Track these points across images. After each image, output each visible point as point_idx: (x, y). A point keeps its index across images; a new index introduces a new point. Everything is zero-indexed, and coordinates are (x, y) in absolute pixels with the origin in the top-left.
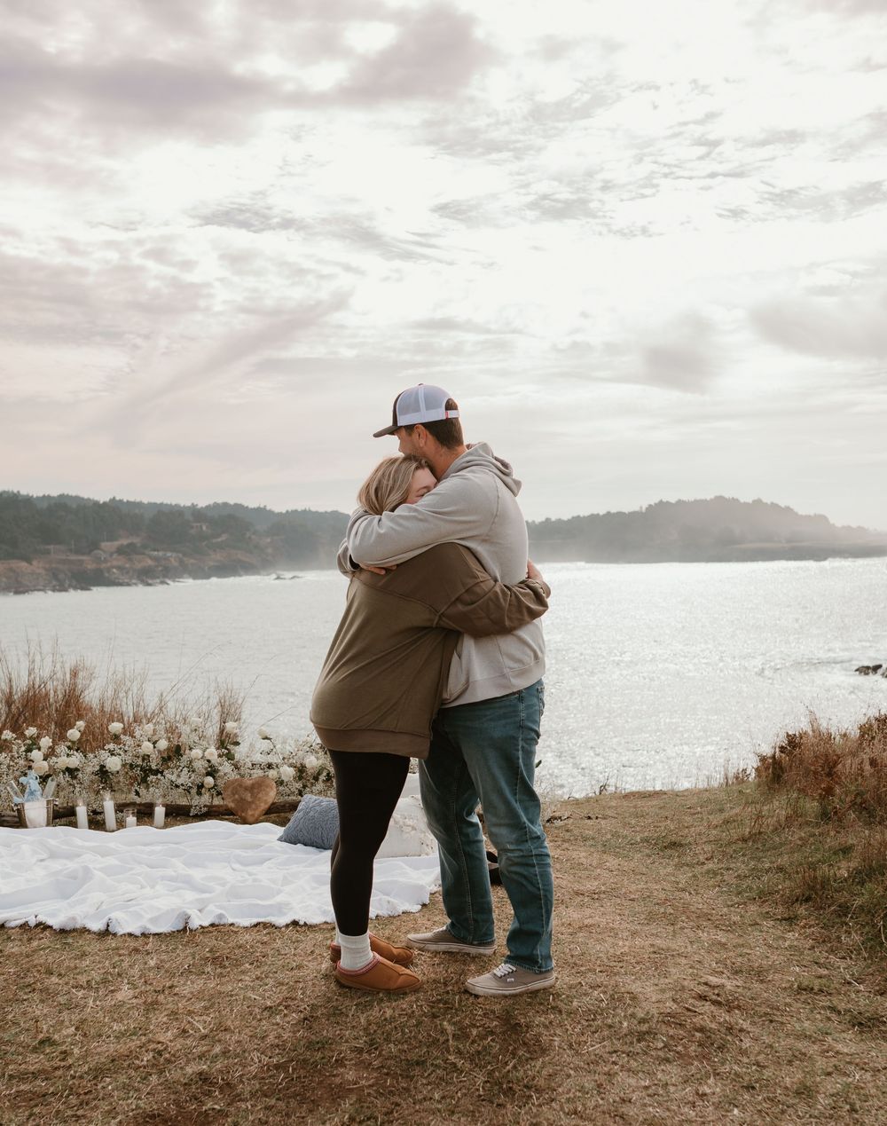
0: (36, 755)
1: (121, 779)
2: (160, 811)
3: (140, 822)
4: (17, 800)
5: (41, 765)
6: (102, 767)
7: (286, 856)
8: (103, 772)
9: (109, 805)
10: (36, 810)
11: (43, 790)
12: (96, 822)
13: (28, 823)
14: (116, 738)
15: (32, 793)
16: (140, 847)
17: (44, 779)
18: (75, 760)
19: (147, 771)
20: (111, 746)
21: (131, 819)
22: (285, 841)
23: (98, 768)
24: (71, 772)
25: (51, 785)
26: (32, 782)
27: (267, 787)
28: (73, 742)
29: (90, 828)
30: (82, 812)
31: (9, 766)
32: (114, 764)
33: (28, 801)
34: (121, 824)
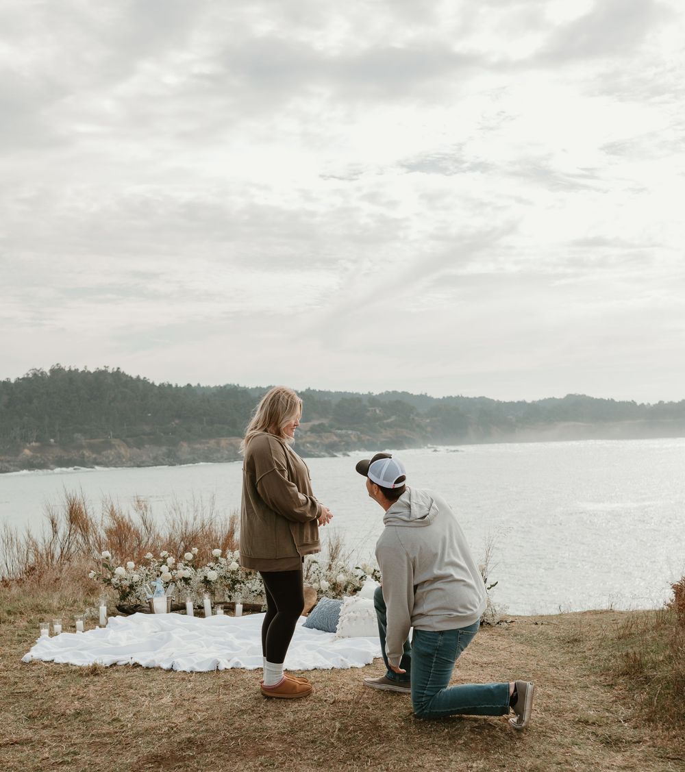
0: (164, 568)
1: (218, 586)
2: (239, 607)
3: (226, 613)
4: (149, 596)
5: (167, 575)
6: (206, 577)
7: (301, 635)
8: (206, 581)
9: (207, 603)
10: (160, 603)
11: (166, 591)
12: (199, 612)
13: (155, 611)
14: (216, 559)
15: (158, 592)
16: (213, 626)
17: (167, 584)
18: (188, 572)
19: (235, 582)
20: (211, 564)
21: (220, 611)
22: (306, 626)
23: (203, 578)
24: (186, 580)
25: (172, 588)
26: (159, 585)
27: (311, 594)
28: (189, 561)
29: (195, 616)
30: (190, 606)
31: (147, 575)
32: (213, 575)
33: (156, 596)
34: (214, 613)
